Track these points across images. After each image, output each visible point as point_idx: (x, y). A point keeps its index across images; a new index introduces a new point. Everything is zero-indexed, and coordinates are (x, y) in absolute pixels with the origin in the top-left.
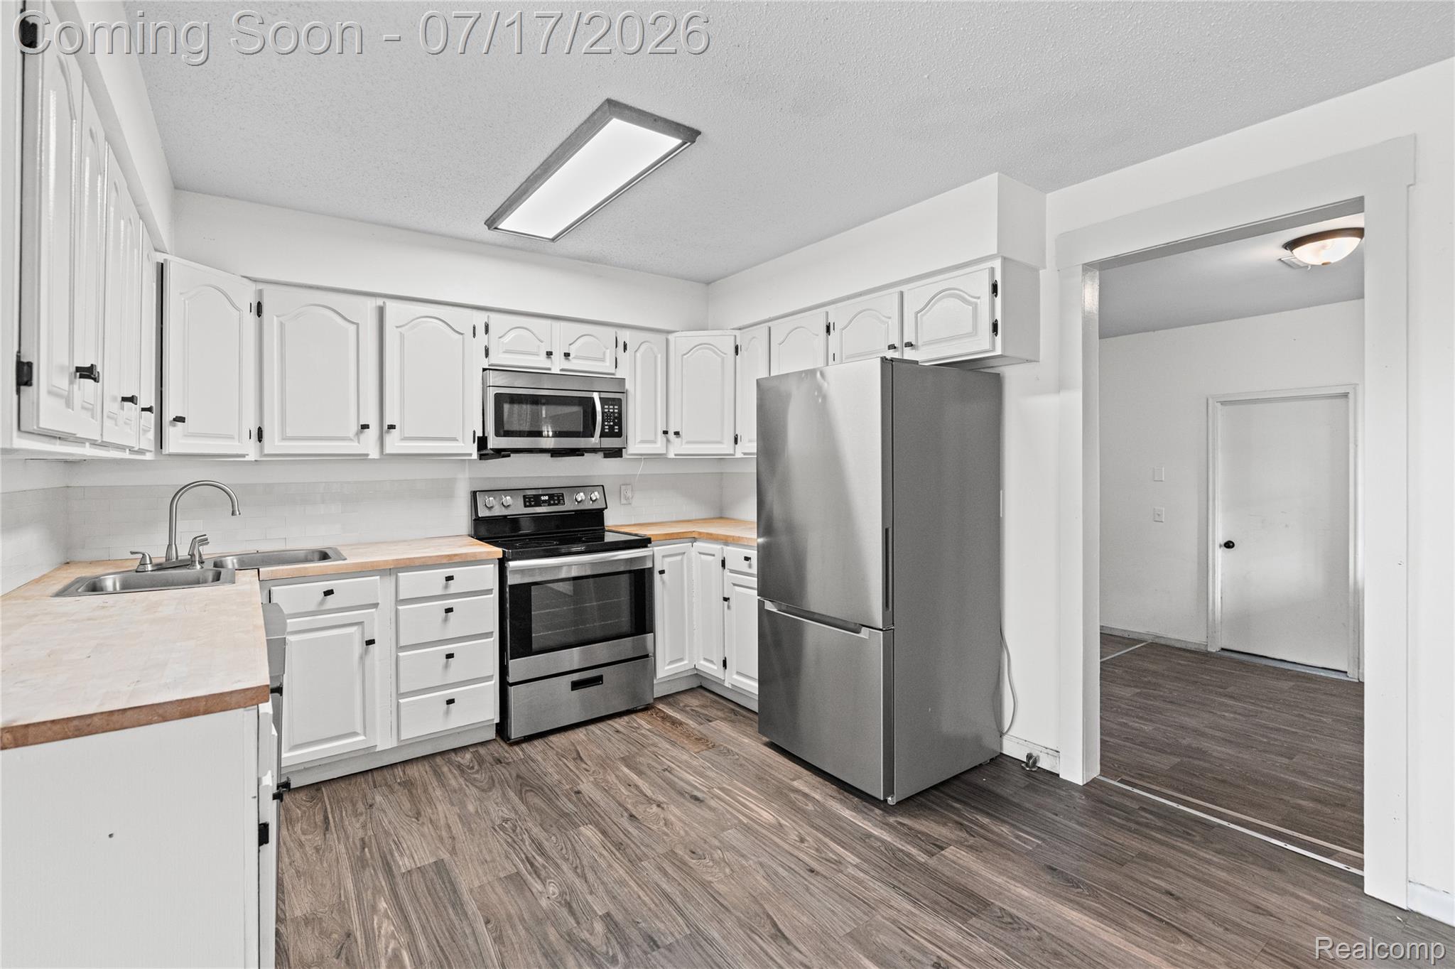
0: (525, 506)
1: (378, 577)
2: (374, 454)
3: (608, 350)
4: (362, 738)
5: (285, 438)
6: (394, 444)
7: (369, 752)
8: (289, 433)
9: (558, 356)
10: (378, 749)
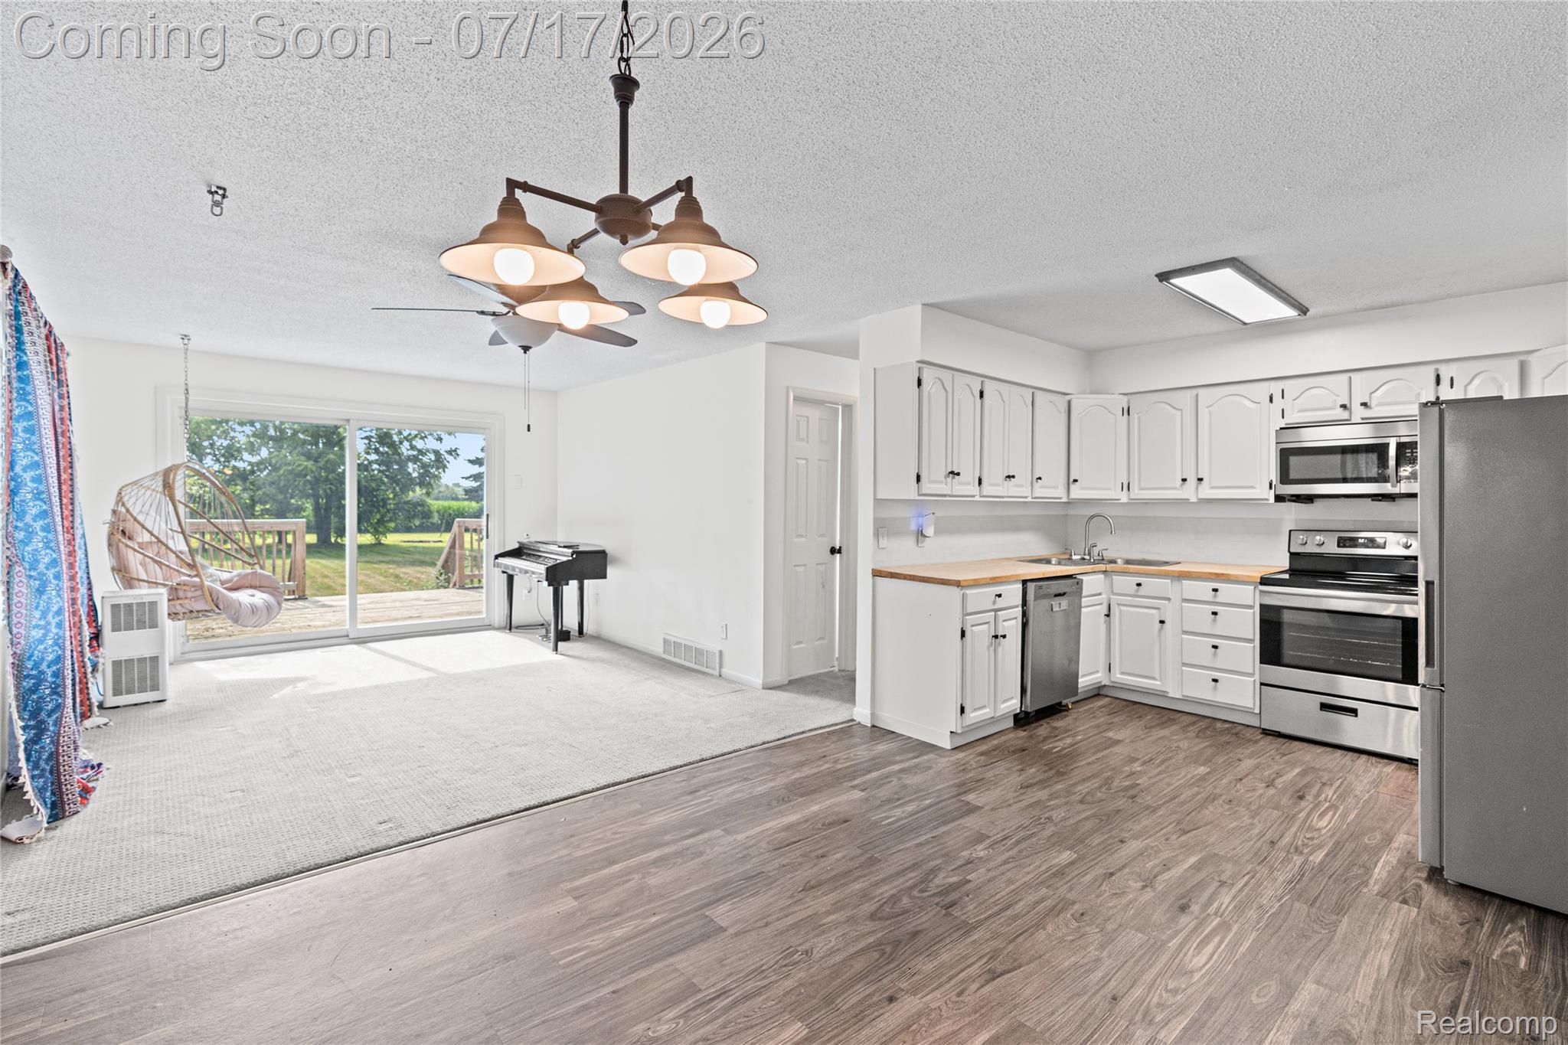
0: (1339, 546)
1: (1169, 581)
2: (1193, 499)
3: (1424, 391)
4: (1158, 683)
5: (1141, 489)
6: (1206, 492)
7: (1163, 695)
8: (1143, 486)
9: (1356, 407)
10: (1170, 695)
